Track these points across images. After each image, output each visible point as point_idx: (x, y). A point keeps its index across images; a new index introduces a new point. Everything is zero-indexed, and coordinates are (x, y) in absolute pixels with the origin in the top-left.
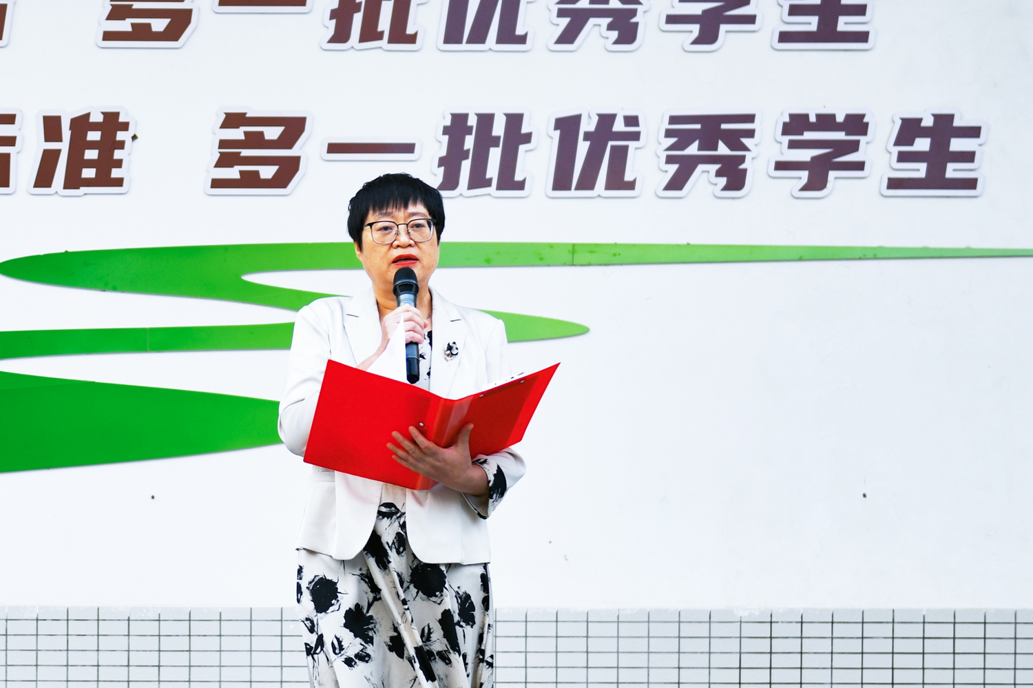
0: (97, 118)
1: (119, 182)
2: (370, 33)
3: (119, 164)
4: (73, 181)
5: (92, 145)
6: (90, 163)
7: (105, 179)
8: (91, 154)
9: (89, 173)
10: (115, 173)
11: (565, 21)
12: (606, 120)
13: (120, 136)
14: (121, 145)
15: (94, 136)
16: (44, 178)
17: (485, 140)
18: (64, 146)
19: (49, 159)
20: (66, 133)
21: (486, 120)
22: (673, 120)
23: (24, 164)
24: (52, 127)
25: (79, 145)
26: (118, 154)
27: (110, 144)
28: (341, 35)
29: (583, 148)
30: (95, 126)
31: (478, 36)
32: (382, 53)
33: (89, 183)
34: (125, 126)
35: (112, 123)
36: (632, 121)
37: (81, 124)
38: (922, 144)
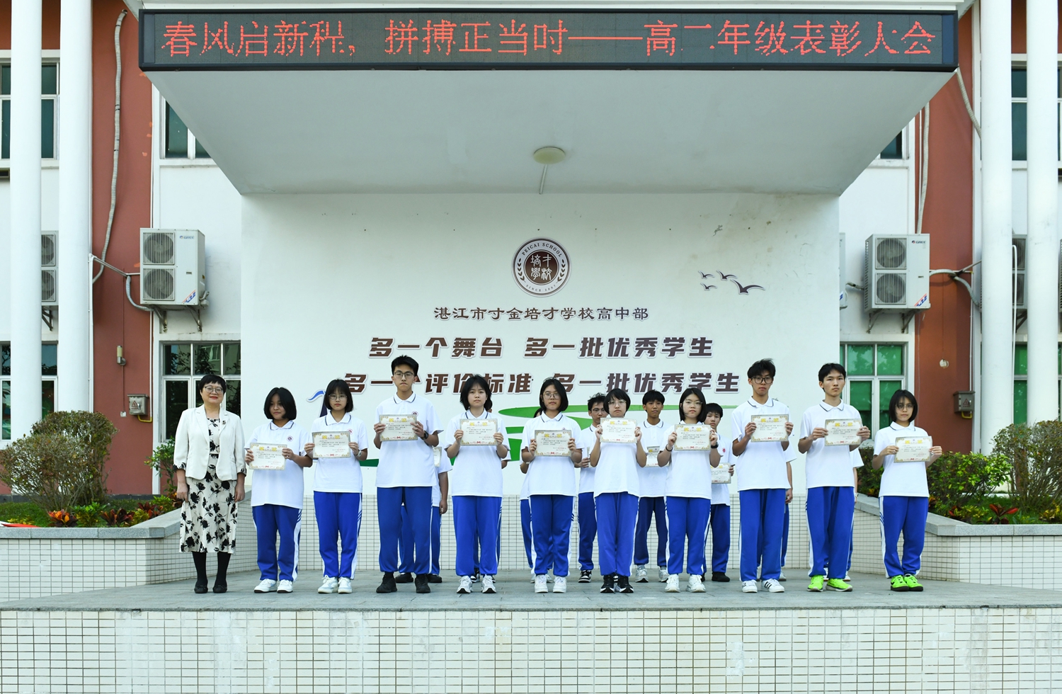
0: (523, 375)
1: (529, 391)
2: (590, 354)
3: (529, 386)
4: (518, 391)
5: (522, 382)
6: (522, 386)
7: (526, 390)
8: (522, 384)
9: (521, 389)
10: (528, 389)
11: (637, 351)
12: (648, 375)
13: (529, 379)
14: (529, 382)
15: (523, 379)
16: (510, 390)
17: (618, 380)
18: (515, 382)
19: (512, 385)
20: (516, 379)
21: (618, 375)
22: (664, 375)
23: (506, 386)
24: (512, 377)
25: (519, 382)
26: (528, 384)
27: (526, 382)
28: (583, 355)
29: (642, 382)
30: (523, 377)
31: (616, 355)
32: (593, 359)
33: (521, 391)
34: (530, 377)
35: (527, 376)
36: (654, 375)
37: (520, 377)
38: (725, 380)
